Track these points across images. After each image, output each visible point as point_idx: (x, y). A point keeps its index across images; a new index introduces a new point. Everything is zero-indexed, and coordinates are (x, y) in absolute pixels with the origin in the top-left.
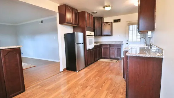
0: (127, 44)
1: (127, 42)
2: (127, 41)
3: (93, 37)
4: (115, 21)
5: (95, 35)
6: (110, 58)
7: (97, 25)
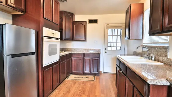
0: (106, 52)
1: (105, 51)
2: (106, 49)
3: (59, 40)
4: (91, 21)
5: (61, 39)
6: (85, 74)
7: (66, 25)
